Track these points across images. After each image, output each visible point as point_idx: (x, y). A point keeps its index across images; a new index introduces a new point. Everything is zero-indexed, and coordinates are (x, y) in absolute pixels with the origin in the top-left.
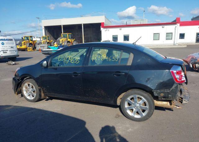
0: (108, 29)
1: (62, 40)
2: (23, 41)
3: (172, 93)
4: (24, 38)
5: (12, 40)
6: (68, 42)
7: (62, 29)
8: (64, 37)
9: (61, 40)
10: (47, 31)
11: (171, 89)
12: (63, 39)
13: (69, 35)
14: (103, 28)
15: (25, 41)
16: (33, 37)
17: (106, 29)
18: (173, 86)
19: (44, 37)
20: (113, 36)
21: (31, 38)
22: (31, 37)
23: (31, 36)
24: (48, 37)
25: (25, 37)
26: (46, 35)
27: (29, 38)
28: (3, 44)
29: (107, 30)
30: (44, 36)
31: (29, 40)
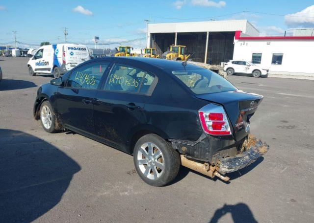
0: (246, 42)
1: (170, 56)
2: (117, 53)
3: (199, 150)
4: (118, 49)
5: (84, 49)
6: (179, 59)
7: (176, 39)
8: (174, 51)
9: (168, 56)
10: (153, 41)
11: (197, 142)
12: (171, 54)
13: (182, 48)
14: (237, 40)
15: (119, 54)
16: (131, 49)
17: (242, 42)
18: (200, 138)
19: (148, 50)
20: (253, 54)
21: (128, 50)
22: (129, 48)
23: (129, 46)
24: (153, 50)
25: (120, 47)
26: (151, 46)
27: (126, 49)
28: (72, 55)
29: (244, 44)
30: (148, 47)
31: (125, 52)
